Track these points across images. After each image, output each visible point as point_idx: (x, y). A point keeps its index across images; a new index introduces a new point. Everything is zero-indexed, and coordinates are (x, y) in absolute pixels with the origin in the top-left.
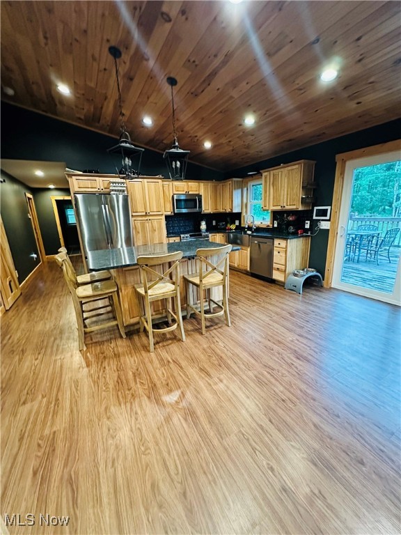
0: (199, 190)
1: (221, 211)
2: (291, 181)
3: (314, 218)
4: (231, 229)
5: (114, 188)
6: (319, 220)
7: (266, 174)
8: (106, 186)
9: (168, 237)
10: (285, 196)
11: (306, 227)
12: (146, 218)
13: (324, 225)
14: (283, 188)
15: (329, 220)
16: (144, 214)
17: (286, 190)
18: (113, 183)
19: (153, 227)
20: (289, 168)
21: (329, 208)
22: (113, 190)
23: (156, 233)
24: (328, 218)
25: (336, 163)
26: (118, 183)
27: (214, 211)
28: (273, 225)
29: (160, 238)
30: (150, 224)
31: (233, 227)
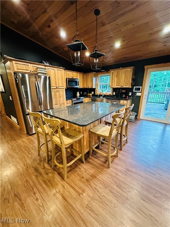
0: (77, 77)
1: (86, 87)
2: (126, 75)
3: (134, 91)
4: (90, 96)
5: (40, 72)
6: (136, 92)
7: (113, 71)
8: (35, 70)
9: (66, 100)
10: (123, 82)
11: (130, 95)
12: (57, 90)
13: (138, 94)
14: (122, 78)
15: (141, 92)
16: (55, 87)
17: (123, 79)
18: (40, 68)
19: (60, 95)
20: (126, 70)
21: (141, 87)
22: (40, 73)
23: (61, 98)
24: (140, 91)
25: (145, 69)
26: (43, 69)
27: (83, 87)
28: (113, 94)
29: (63, 101)
30: (59, 93)
31: (91, 95)
